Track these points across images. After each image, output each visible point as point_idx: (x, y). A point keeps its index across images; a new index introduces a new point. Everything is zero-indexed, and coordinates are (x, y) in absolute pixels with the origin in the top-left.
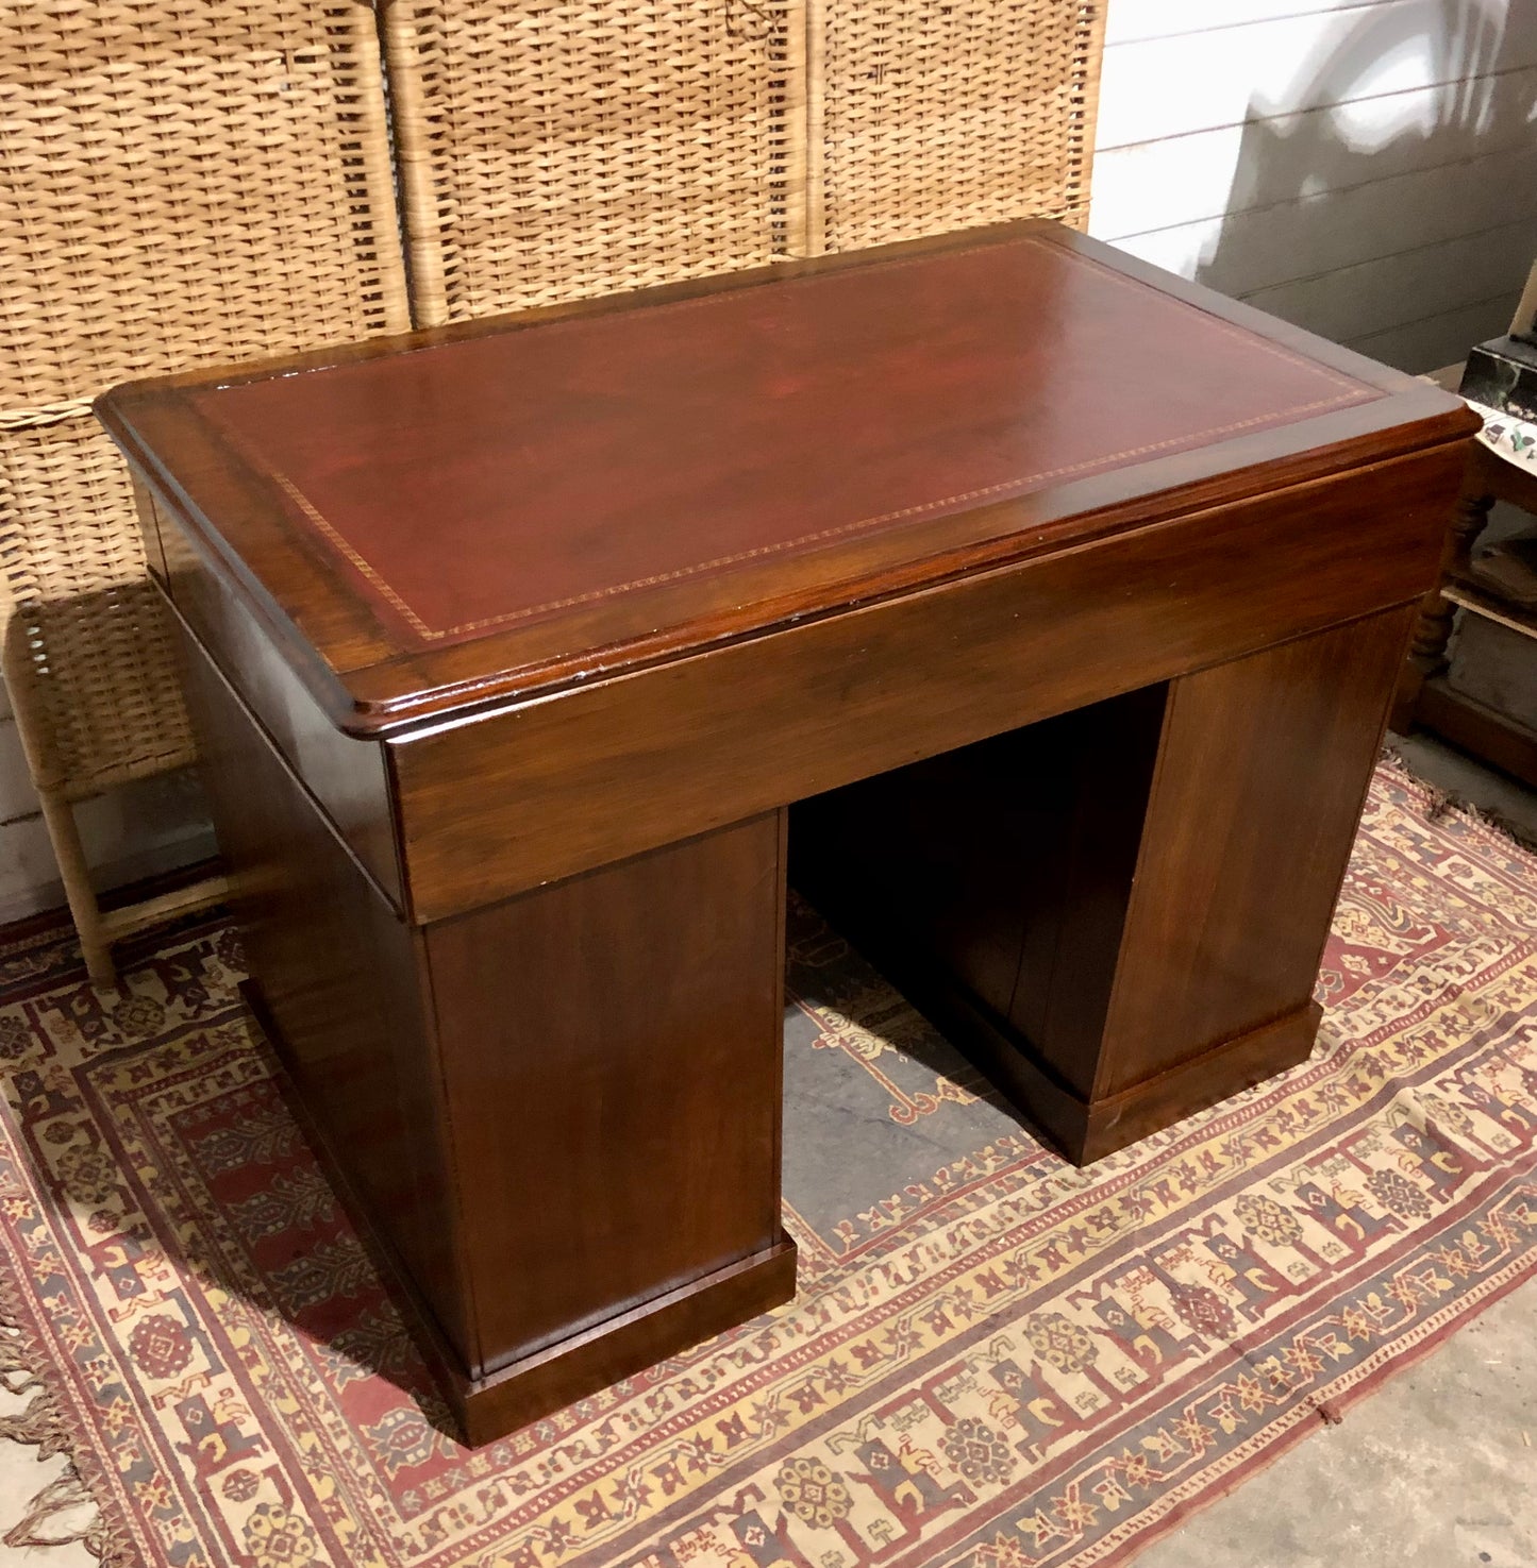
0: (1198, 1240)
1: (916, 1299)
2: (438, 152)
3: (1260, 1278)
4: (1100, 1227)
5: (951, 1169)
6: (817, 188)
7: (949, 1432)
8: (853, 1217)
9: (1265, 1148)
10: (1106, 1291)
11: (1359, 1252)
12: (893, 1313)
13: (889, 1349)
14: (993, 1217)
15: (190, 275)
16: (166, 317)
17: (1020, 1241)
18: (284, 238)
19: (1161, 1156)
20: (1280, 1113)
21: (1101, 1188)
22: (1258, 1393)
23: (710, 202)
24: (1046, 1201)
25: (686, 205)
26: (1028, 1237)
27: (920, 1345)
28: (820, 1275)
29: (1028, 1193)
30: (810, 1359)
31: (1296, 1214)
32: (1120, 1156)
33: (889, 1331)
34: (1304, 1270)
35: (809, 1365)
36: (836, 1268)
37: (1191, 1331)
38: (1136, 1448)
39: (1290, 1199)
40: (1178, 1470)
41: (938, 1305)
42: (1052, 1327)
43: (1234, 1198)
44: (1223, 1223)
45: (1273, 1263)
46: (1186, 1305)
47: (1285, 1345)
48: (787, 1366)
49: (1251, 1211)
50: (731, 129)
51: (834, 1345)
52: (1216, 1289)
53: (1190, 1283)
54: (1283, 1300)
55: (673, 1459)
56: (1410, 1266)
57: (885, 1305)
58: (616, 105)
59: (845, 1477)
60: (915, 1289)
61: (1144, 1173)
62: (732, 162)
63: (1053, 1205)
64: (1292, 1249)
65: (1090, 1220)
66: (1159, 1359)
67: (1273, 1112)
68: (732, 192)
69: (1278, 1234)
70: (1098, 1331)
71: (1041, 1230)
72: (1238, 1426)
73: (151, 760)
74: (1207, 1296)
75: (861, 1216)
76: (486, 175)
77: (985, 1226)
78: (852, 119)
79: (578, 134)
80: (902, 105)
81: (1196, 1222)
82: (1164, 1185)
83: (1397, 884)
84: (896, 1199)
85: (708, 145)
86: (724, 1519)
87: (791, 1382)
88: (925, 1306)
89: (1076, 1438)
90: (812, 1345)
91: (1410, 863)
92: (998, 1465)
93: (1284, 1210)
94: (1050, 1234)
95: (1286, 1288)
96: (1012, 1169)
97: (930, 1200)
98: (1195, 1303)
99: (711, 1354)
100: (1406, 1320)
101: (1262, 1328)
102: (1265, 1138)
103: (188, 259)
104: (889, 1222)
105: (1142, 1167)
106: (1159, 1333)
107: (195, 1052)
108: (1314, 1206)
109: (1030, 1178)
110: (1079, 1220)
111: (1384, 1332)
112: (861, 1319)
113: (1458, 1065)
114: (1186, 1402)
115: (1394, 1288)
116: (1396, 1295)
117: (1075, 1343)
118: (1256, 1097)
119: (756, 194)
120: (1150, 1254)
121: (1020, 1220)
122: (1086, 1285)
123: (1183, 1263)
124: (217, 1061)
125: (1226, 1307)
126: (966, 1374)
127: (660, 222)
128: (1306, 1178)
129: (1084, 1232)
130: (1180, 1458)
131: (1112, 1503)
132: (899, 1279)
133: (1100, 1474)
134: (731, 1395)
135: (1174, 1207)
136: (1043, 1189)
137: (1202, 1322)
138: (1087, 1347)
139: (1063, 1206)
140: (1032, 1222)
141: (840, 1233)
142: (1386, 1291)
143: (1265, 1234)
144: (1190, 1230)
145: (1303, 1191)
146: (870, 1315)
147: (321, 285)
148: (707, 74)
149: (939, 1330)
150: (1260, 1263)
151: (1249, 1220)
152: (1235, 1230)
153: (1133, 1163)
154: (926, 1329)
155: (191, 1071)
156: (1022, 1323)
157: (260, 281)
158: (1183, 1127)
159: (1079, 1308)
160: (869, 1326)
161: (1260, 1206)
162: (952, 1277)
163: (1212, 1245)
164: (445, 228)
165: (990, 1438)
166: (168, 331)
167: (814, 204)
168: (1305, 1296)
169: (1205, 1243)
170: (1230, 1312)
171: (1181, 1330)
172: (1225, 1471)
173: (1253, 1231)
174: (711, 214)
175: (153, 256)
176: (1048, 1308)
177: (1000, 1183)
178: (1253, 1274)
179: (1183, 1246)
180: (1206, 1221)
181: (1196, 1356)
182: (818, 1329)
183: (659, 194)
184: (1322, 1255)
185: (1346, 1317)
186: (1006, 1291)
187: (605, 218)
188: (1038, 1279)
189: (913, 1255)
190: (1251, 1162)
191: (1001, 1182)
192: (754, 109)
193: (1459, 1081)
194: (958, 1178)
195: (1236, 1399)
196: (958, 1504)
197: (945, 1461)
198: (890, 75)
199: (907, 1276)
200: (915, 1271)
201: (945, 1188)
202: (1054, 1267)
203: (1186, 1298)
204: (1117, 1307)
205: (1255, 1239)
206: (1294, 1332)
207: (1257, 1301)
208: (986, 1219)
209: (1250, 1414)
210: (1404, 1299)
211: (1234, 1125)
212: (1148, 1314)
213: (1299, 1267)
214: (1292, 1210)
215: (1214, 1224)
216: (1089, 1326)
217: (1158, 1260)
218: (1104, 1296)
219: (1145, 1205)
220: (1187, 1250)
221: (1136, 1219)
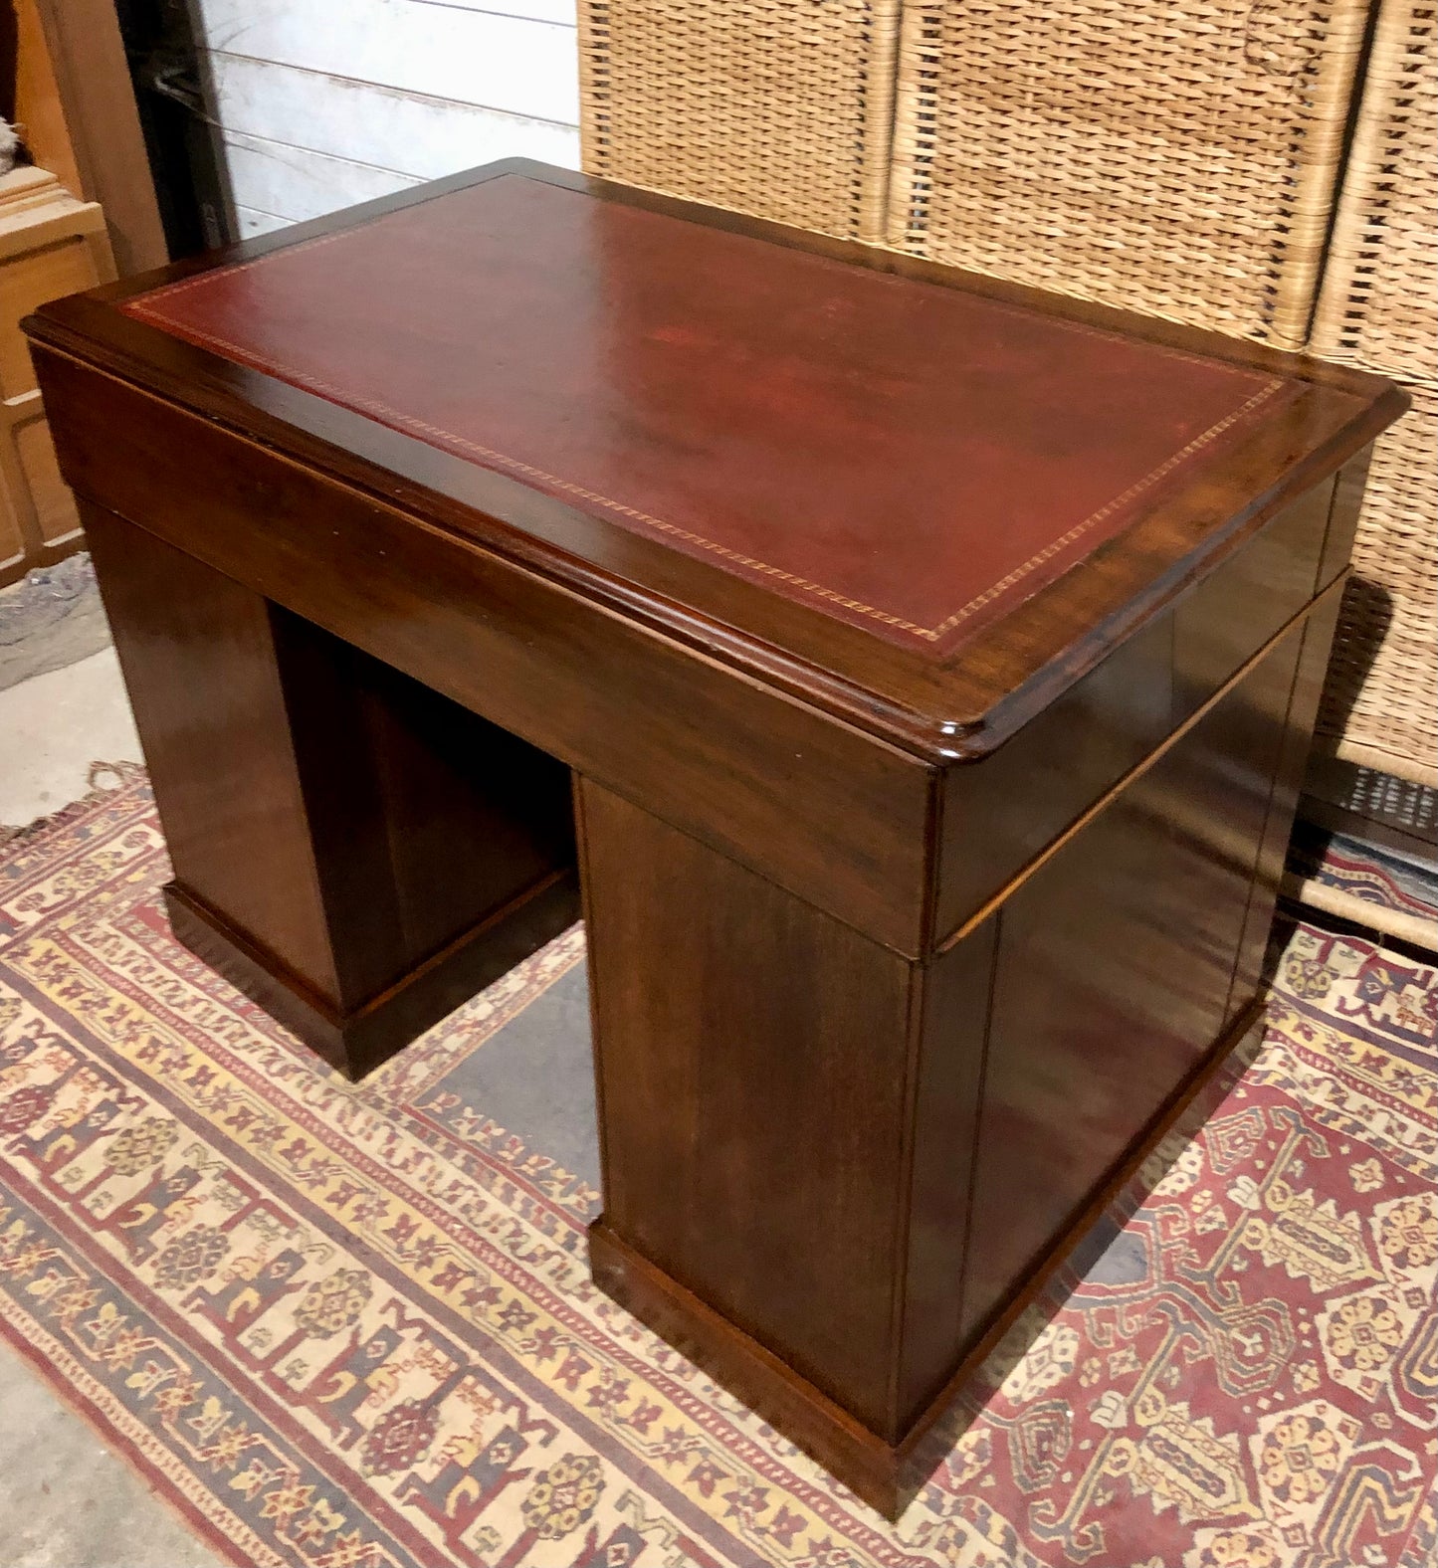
0: (511, 1418)
1: (370, 1174)
3: (464, 1496)
5: (555, 1167)
7: (212, 1230)
8: (466, 1103)
9: (690, 1480)
10: (410, 1334)
14: (494, 1216)
17: (464, 1243)
20: (761, 1492)
21: (565, 1307)
22: (289, 1509)
24: (530, 1258)
26: (472, 1249)
29: (535, 1239)
31: (585, 1528)
32: (623, 1319)
33: (326, 1160)
34: (491, 1548)
35: (279, 1111)
36: (393, 1104)
38: (204, 1394)
39: (607, 1519)
40: (179, 1438)
41: (364, 1192)
42: (354, 1293)
44: (545, 1442)
45: (492, 1507)
46: (406, 1418)
47: (364, 1533)
49: (575, 1474)
51: (303, 1124)
52: (436, 1448)
53: (442, 1417)
54: (434, 1525)
55: (167, 1046)
57: (357, 1152)
59: (159, 1165)
60: (384, 1171)
63: (524, 1264)
64: (523, 1530)
66: (323, 1399)
67: (762, 1482)
69: (544, 1510)
70: (356, 1335)
71: (485, 1260)
72: (242, 1492)
75: (468, 1112)
77: (479, 1211)
81: (536, 1411)
82: (584, 1367)
84: (498, 1132)
86: (113, 1095)
87: (257, 1104)
88: (362, 1183)
89: (213, 1335)
90: (296, 1107)
92: (178, 1276)
93: (586, 1515)
94: (483, 1269)
95: (453, 1529)
97: (504, 1160)
98: (410, 1427)
99: (277, 1042)
101: (385, 1504)
102: (707, 1478)
105: (612, 1344)
106: (361, 1394)
108: (603, 1551)
109: (560, 1237)
110: (510, 1293)
112: (336, 1136)
114: (268, 1433)
117: (335, 1317)
118: (788, 1461)
120: (477, 1371)
121: (494, 1240)
122: (414, 1311)
123: (470, 1407)
125: (412, 1460)
126: (284, 1230)
128: (653, 1537)
129: (494, 1302)
130: (193, 1437)
131: (136, 1381)
132: (390, 1154)
133: (169, 1363)
134: (232, 1064)
135: (559, 1386)
136: (549, 1254)
138: (332, 1328)
139: (524, 1274)
140: (491, 1250)
141: (441, 1098)
143: (541, 1495)
144: (522, 1406)
146: (344, 1142)
149: (333, 1198)
150: (490, 1493)
151: (559, 1474)
152: (536, 1457)
153: (617, 1334)
154: (332, 1188)
156: (353, 1264)
158: (699, 1382)
159: (382, 1312)
160: (329, 1145)
161: (586, 1483)
162: (401, 1196)
163: (506, 1434)
165: (209, 1263)
168: (446, 1552)
169: (508, 1427)
170: (406, 1466)
171: (368, 1415)
172: (180, 1484)
173: (542, 1479)
176: (379, 1285)
177: (540, 1212)
178: (471, 1486)
179: (498, 1403)
180: (543, 1424)
181: (335, 1436)
182: (312, 1104)
186: (395, 1245)
188: (417, 1269)
189: (420, 1157)
191: (546, 1213)
194: (542, 1176)
195: (278, 1485)
196: (132, 1252)
197: (179, 1233)
199: (397, 1160)
200: (404, 1166)
201: (525, 1167)
202: (438, 1282)
203: (423, 1416)
204: (392, 1348)
205: (529, 1483)
206: (385, 1542)
207: (430, 1498)
209: (259, 1503)
211: (720, 1438)
212: (388, 1380)
213: (493, 1541)
214: (590, 1523)
215: (541, 1433)
216: (360, 1327)
217: (469, 1380)
218: (403, 1333)
219: (547, 1352)
220: (492, 1408)
221: (524, 1346)
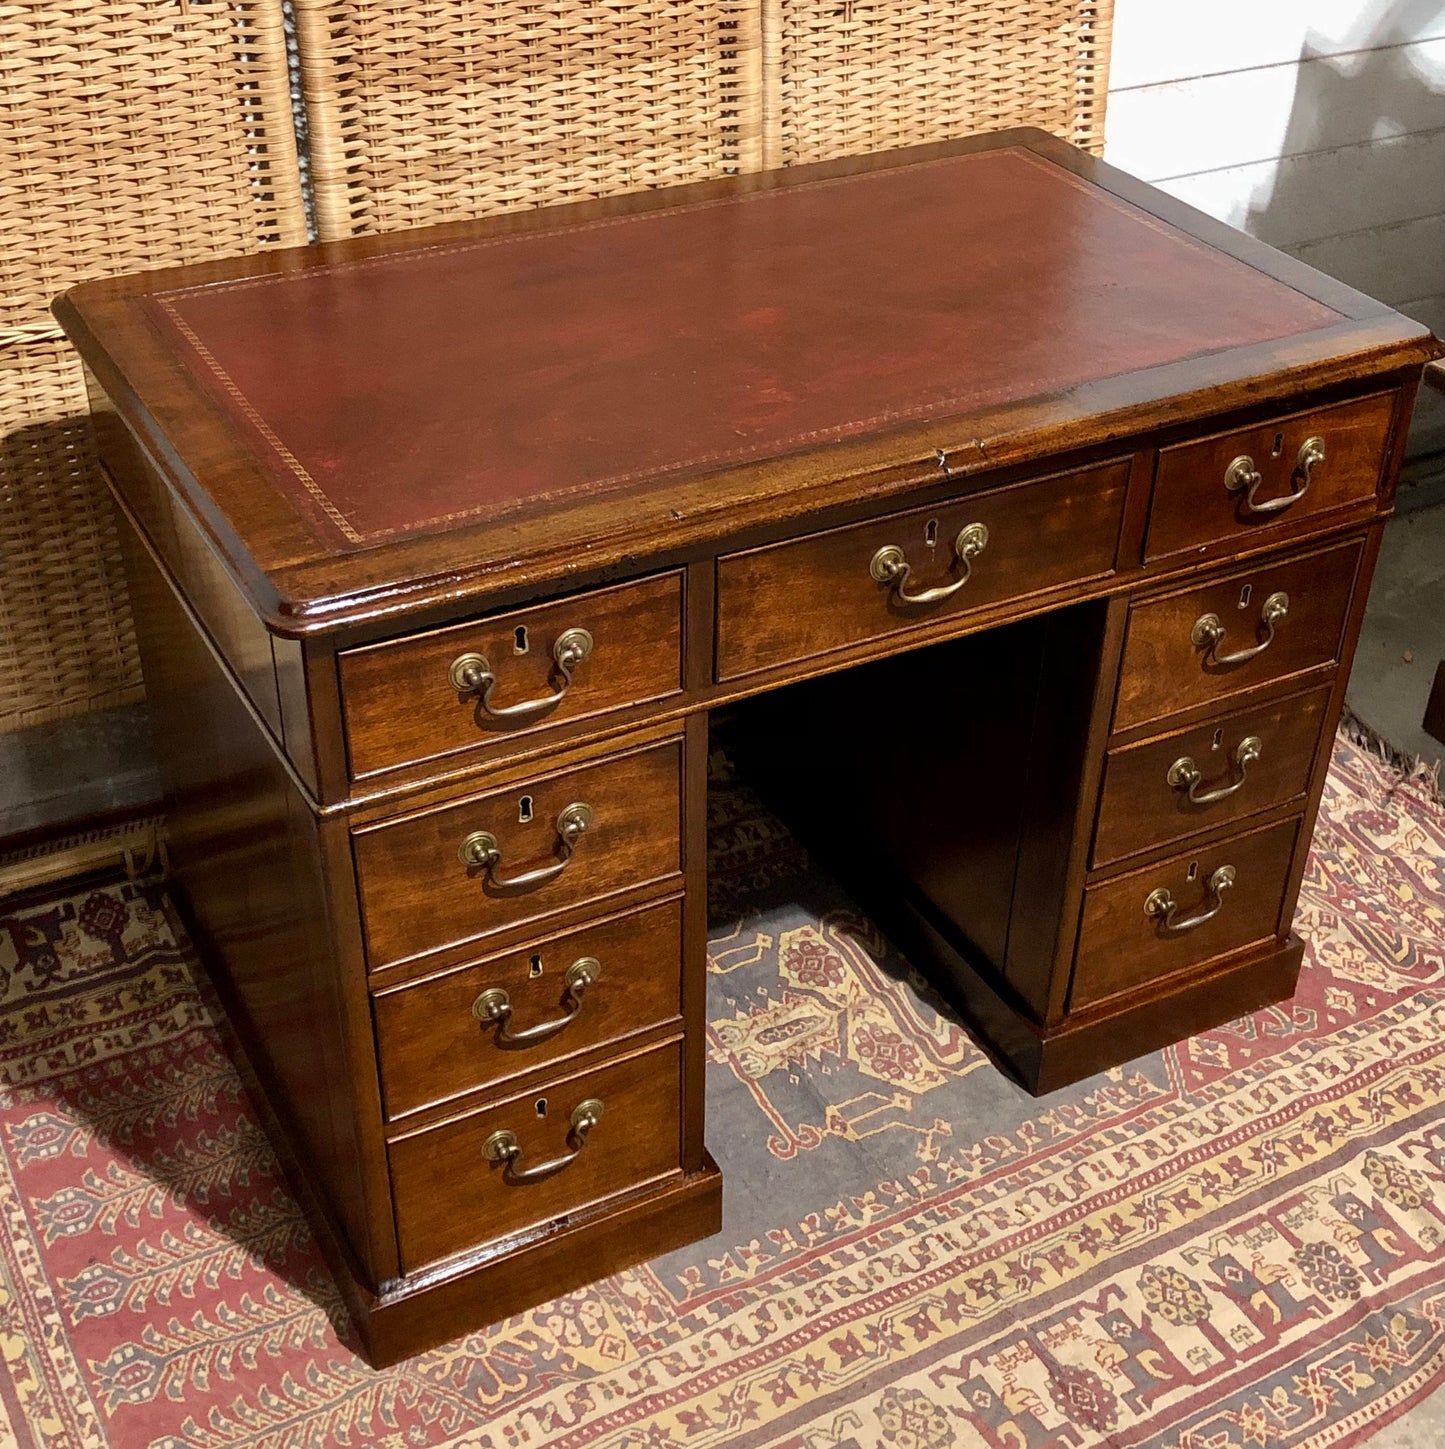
0: (1090, 1315)
1: (760, 1363)
2: (344, 93)
3: (1153, 1363)
4: (981, 1293)
5: (822, 1215)
6: (773, 129)
8: (702, 1263)
9: (1183, 1213)
10: (975, 1369)
11: (1271, 1340)
12: (732, 1375)
13: (720, 1418)
14: (861, 1275)
15: (72, 214)
16: (44, 257)
17: (887, 1305)
18: (174, 177)
19: (1062, 1215)
23: (652, 146)
24: (924, 1261)
25: (624, 149)
26: (897, 1301)
27: (755, 1417)
28: (653, 1326)
29: (904, 1251)
30: (628, 1421)
31: (1206, 1290)
33: (723, 1398)
34: (1207, 1356)
35: (627, 1427)
36: (672, 1320)
37: (1065, 1419)
39: (1202, 1273)
41: (784, 1373)
42: (908, 1405)
43: (1139, 1268)
44: (1122, 1296)
45: (1170, 1346)
46: (1065, 1391)
48: (600, 1428)
49: (1157, 1284)
50: (676, 71)
51: (659, 1408)
52: (1103, 1374)
53: (1072, 1364)
54: (1174, 1391)
56: (1328, 1358)
57: (724, 1367)
58: (545, 47)
60: (761, 1351)
61: (1040, 1234)
62: (678, 105)
63: (930, 1267)
64: (1196, 1329)
65: (971, 1283)
68: (678, 136)
70: (959, 1413)
71: (913, 1293)
73: (17, 715)
74: (1090, 1380)
75: (712, 1263)
76: (399, 116)
77: (851, 1283)
78: (816, 58)
79: (503, 75)
80: (875, 44)
81: (1091, 1295)
83: (1406, 917)
84: (755, 1245)
85: (650, 88)
88: (771, 1372)
90: (633, 1408)
91: (1427, 893)
93: (1194, 1285)
94: (923, 1298)
95: (1182, 1377)
96: (891, 1222)
97: (795, 1251)
98: (1075, 1389)
100: (1313, 1421)
103: (70, 198)
104: (742, 1274)
105: (1038, 1226)
106: (1027, 1420)
107: (33, 1026)
110: (958, 1285)
111: (1285, 1434)
112: (693, 1382)
113: (1430, 1126)
115: (1306, 1384)
116: (1306, 1392)
117: (931, 1426)
119: (705, 138)
120: (1033, 1328)
121: (891, 1281)
122: (954, 1360)
123: (1069, 1340)
124: (53, 1039)
125: (1110, 1394)
127: (595, 166)
128: (1224, 1249)
129: (962, 1298)
132: (742, 1340)
135: (1069, 1274)
136: (923, 1245)
137: (1081, 1410)
138: (944, 1431)
139: (941, 1270)
140: (904, 1285)
141: (684, 1281)
142: (1297, 1387)
143: (1168, 1312)
144: (1082, 1304)
145: (1219, 1263)
146: (703, 1377)
147: (214, 226)
148: (648, 15)
149: (779, 1401)
150: (1157, 1344)
151: (1153, 1295)
152: (1135, 1306)
154: (765, 1399)
155: (24, 1047)
156: (874, 1399)
157: (147, 220)
159: (942, 1387)
160: (702, 1390)
161: (1167, 1280)
162: (805, 1342)
163: (1104, 1322)
164: (352, 170)
166: (47, 271)
167: (769, 147)
168: (1201, 1388)
169: (1098, 1320)
170: (1113, 1401)
171: (1052, 1418)
173: (1154, 1308)
174: (653, 159)
175: (33, 196)
176: (907, 1383)
177: (874, 1240)
178: (1146, 1357)
179: (1072, 1321)
180: (1104, 1294)
183: (594, 138)
184: (1229, 1340)
185: (1244, 1416)
186: (864, 1359)
187: (533, 161)
188: (901, 1349)
189: (762, 1313)
190: (1166, 1228)
191: (877, 1236)
192: (702, 50)
193: (1428, 1144)
194: (828, 1226)
198: (861, 13)
199: (754, 1336)
200: (764, 1332)
201: (812, 1237)
202: (921, 1336)
203: (1066, 1382)
204: (987, 1388)
205: (1155, 1317)
206: (1182, 1428)
207: (1146, 1388)
208: (854, 1278)
210: (1315, 1396)
211: (1151, 1184)
212: (1020, 1396)
213: (1202, 1353)
214: (1202, 1285)
215: (1112, 1297)
216: (951, 1408)
217: (1041, 1336)
218: (973, 1374)
219: (1035, 1274)
220: (1076, 1326)
221: (1024, 1288)
